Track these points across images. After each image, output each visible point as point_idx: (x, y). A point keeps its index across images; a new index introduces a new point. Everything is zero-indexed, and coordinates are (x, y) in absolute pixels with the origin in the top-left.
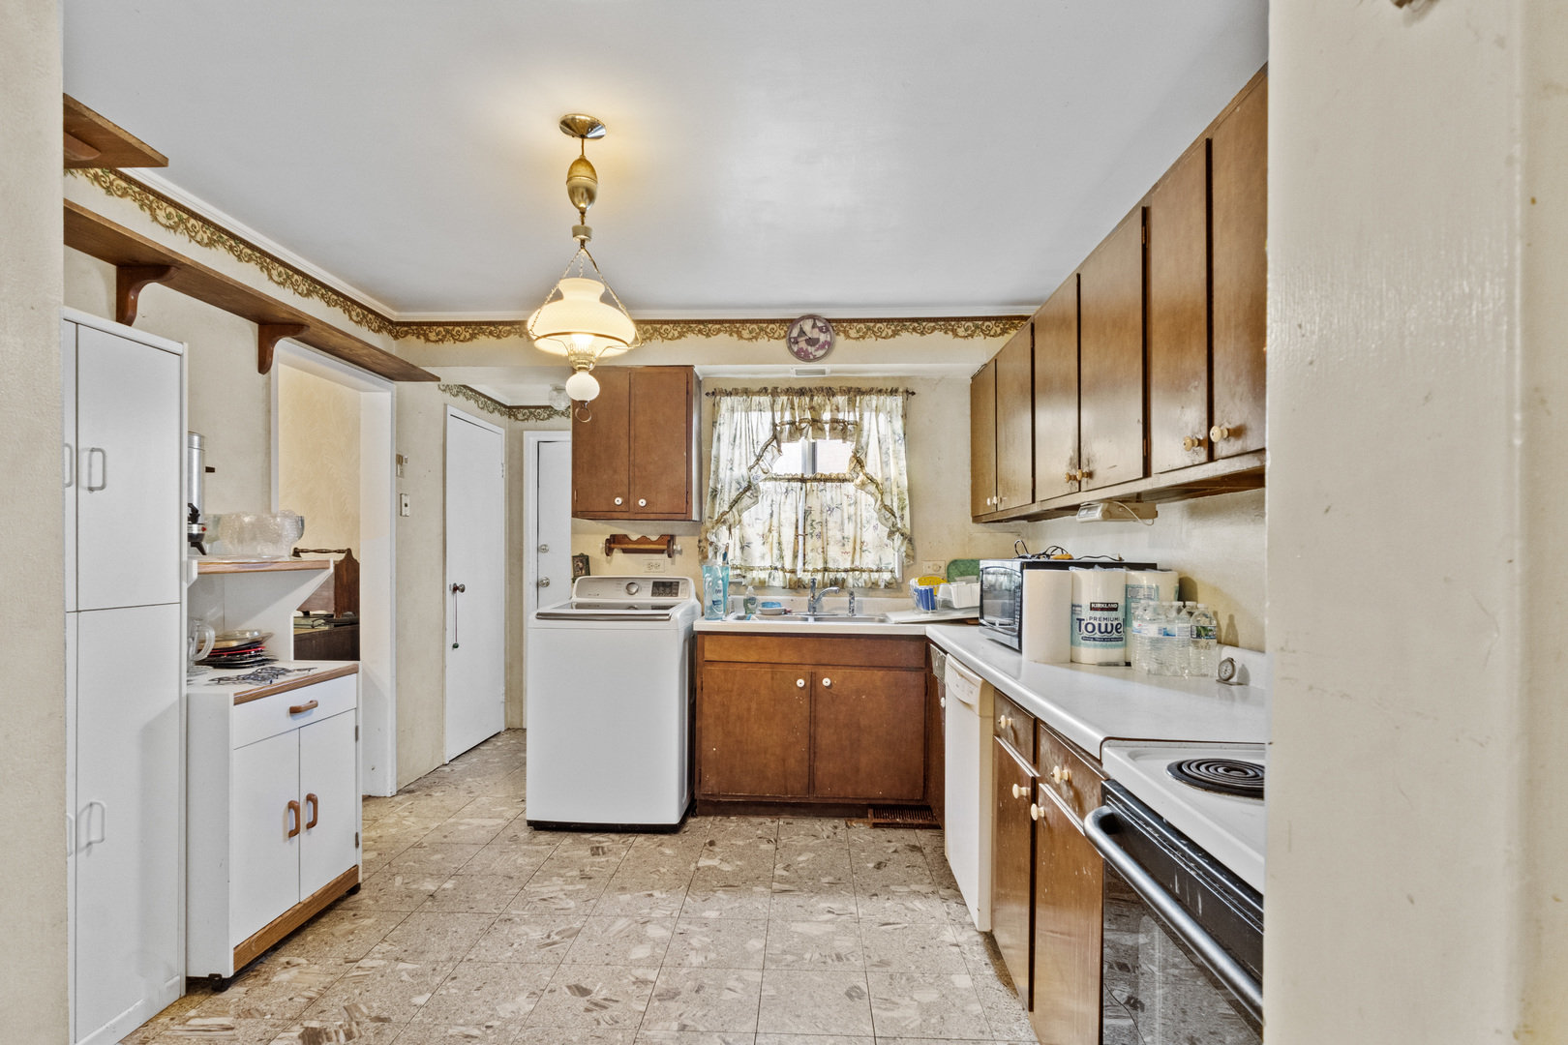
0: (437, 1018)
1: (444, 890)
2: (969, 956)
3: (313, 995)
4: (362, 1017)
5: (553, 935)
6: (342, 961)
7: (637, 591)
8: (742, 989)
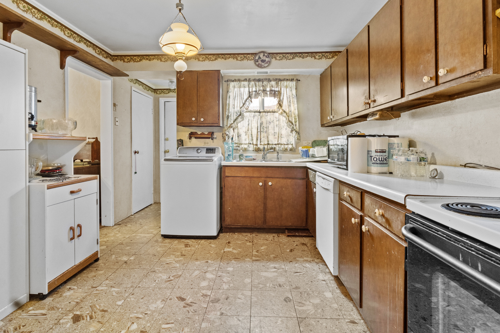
0: (126, 310)
1: (130, 260)
2: (329, 285)
3: (78, 301)
4: (97, 309)
5: (171, 277)
6: (90, 287)
7: (200, 152)
8: (244, 298)
